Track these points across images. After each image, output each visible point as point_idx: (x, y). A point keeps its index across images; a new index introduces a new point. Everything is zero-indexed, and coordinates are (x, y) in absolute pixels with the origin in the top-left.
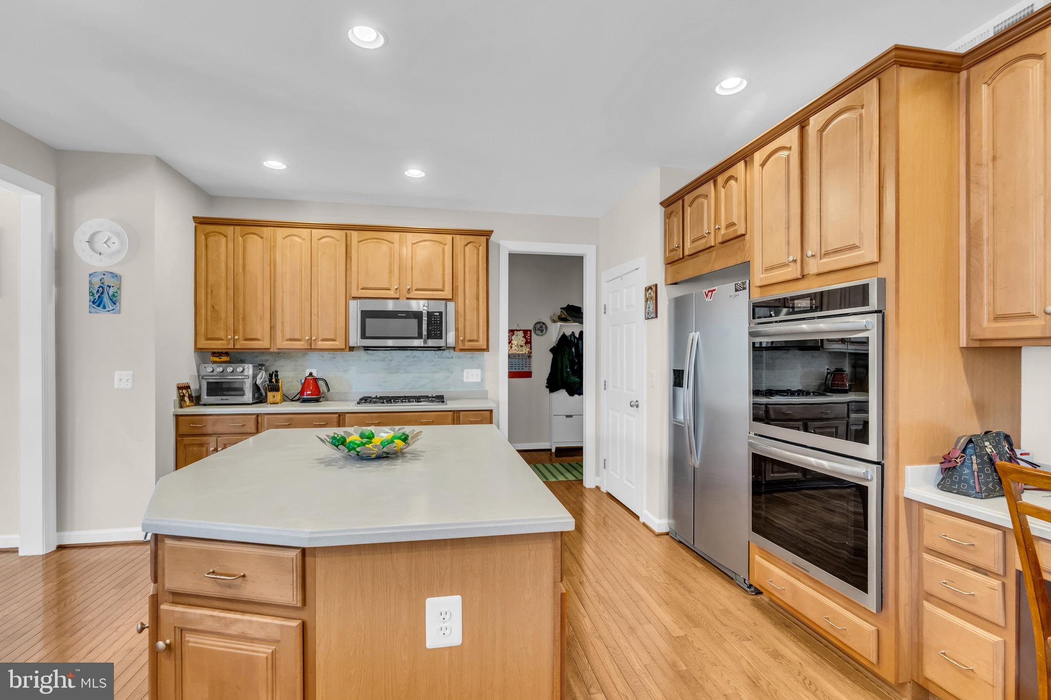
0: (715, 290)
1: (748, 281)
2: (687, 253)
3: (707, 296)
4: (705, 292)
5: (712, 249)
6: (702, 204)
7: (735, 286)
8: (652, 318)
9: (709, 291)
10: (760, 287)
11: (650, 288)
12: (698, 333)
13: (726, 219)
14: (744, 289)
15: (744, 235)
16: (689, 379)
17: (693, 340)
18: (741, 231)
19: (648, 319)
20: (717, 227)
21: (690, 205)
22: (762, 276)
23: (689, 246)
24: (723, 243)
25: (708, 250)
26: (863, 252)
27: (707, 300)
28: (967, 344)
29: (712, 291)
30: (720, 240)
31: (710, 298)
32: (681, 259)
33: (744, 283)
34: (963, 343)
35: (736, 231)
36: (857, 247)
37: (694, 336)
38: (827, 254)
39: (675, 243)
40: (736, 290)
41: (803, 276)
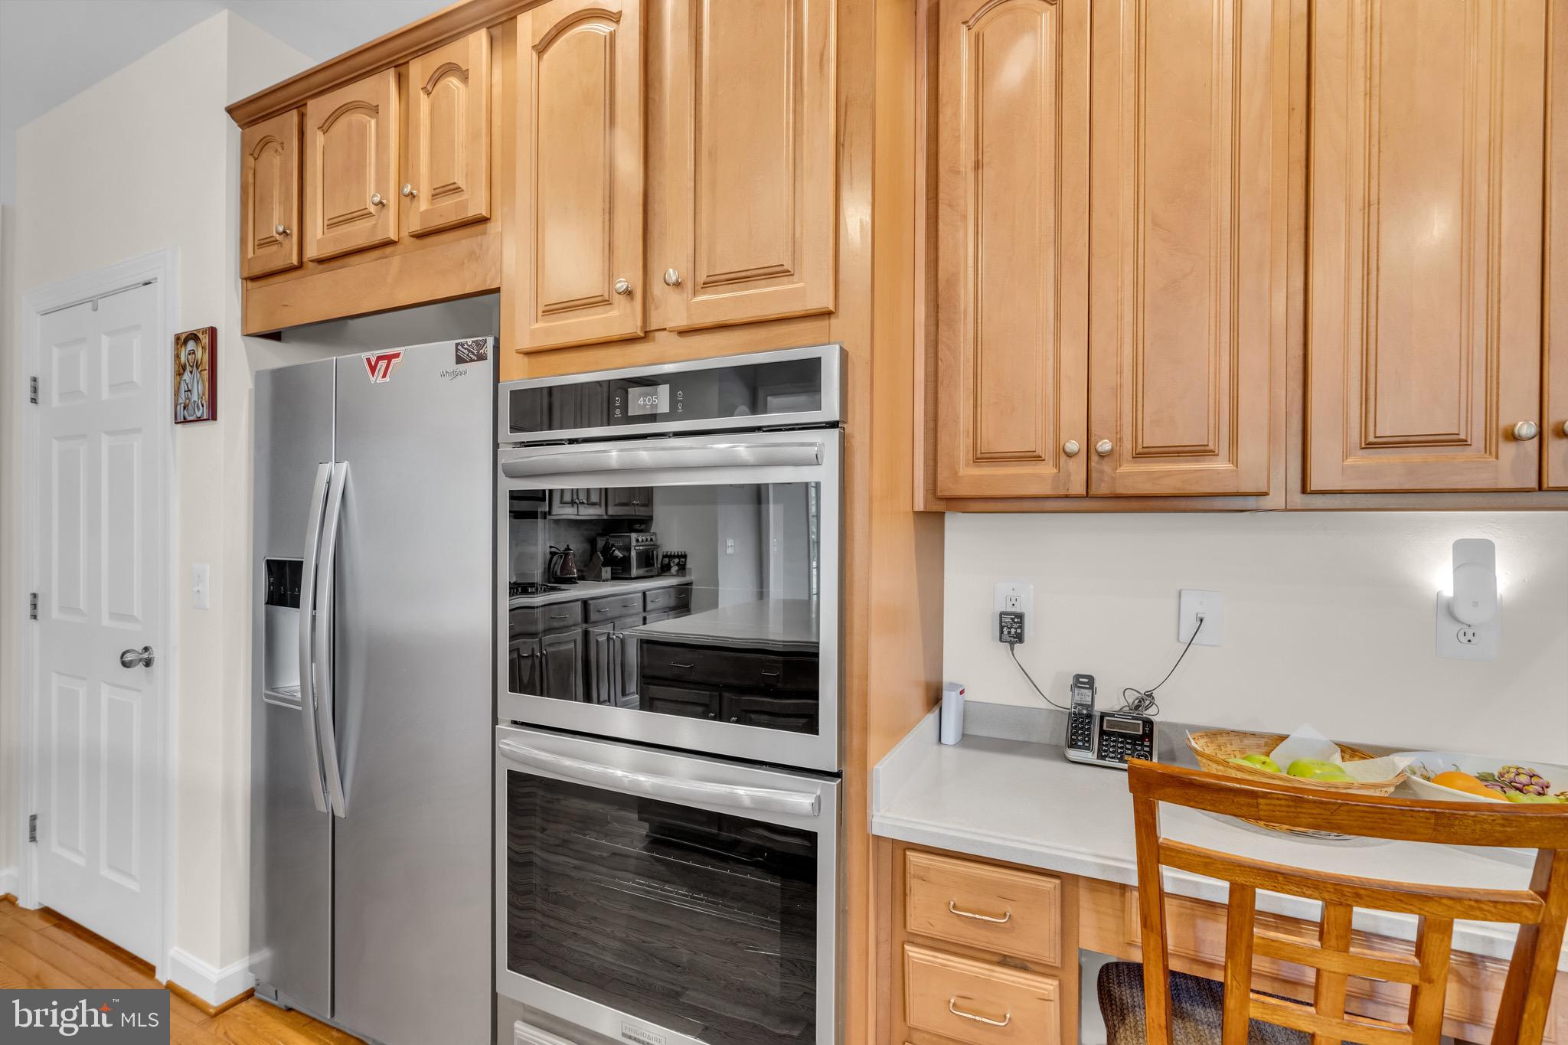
0: (397, 355)
1: (490, 341)
2: (312, 252)
3: (373, 369)
4: (368, 360)
5: (389, 250)
6: (363, 129)
7: (457, 350)
8: (199, 420)
9: (380, 358)
10: (529, 354)
11: (193, 336)
12: (345, 465)
13: (433, 174)
14: (481, 357)
15: (482, 220)
16: (317, 583)
17: (329, 483)
18: (477, 208)
19: (185, 421)
20: (407, 190)
21: (325, 127)
22: (537, 326)
23: (319, 235)
24: (420, 236)
25: (377, 253)
26: (801, 285)
27: (373, 380)
28: (925, 506)
29: (389, 358)
30: (416, 226)
31: (384, 376)
32: (291, 269)
33: (480, 345)
34: (920, 506)
35: (464, 205)
36: (786, 273)
37: (334, 472)
38: (711, 284)
39: (276, 221)
40: (460, 360)
41: (646, 332)
